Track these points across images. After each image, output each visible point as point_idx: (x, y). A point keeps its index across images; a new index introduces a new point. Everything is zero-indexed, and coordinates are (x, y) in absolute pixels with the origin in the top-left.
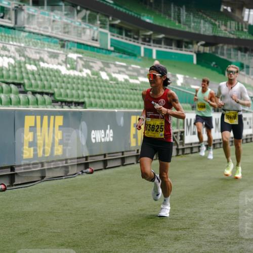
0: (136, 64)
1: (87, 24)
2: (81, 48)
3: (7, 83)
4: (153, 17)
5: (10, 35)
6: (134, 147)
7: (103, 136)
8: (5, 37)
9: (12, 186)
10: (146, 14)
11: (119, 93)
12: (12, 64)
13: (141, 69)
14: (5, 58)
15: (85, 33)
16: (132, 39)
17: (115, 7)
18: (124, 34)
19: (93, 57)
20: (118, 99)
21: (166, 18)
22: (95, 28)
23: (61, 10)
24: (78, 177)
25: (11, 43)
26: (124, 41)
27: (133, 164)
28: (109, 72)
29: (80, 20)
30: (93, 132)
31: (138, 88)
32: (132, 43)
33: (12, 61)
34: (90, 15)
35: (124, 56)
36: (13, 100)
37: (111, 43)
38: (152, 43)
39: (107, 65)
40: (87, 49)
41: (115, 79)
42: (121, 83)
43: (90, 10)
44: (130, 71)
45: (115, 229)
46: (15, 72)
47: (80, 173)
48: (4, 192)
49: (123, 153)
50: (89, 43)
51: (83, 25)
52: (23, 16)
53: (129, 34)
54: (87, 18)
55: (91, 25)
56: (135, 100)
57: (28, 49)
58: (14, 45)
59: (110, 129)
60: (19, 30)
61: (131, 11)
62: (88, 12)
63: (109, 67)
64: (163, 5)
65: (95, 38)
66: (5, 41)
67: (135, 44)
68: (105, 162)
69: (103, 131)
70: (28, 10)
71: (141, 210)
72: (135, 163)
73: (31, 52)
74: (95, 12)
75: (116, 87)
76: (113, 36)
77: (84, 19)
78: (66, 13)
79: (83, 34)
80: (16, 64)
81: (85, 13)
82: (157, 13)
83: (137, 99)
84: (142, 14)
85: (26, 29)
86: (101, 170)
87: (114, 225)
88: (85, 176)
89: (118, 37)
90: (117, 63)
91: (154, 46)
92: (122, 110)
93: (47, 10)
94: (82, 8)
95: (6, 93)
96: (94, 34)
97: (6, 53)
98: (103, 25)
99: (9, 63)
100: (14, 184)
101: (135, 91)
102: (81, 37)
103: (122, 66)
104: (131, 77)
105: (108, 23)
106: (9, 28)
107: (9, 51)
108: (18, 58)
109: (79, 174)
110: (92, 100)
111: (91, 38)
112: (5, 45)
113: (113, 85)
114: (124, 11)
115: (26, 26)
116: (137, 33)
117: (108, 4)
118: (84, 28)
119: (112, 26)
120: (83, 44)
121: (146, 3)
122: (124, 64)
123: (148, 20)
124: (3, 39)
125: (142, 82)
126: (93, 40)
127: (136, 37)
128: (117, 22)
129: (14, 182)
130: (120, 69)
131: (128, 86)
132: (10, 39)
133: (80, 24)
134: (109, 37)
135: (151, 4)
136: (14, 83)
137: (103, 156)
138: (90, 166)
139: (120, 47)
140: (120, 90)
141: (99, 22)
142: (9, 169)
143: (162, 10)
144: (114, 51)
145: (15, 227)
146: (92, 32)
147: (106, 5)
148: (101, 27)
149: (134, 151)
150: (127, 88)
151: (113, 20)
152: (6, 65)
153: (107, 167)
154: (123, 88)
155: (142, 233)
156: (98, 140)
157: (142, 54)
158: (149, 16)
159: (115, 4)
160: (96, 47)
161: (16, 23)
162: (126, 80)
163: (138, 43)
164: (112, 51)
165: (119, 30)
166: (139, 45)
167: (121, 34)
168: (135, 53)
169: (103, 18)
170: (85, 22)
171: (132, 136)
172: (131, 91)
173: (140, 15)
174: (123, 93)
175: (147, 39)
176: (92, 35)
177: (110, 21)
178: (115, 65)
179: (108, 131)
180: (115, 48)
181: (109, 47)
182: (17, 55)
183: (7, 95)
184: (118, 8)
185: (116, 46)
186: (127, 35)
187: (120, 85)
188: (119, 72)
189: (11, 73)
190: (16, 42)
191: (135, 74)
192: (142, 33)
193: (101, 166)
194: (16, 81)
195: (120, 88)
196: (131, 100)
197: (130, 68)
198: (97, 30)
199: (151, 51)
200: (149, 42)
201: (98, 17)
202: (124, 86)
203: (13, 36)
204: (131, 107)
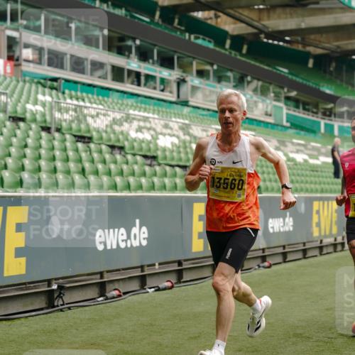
0: (316, 142)
1: (259, 96)
2: (253, 124)
3: (171, 166)
4: (333, 88)
5: (172, 111)
6: (317, 237)
7: (282, 224)
8: (167, 112)
9: (180, 283)
10: (326, 85)
11: (298, 175)
12: (176, 144)
13: (322, 147)
14: (167, 137)
15: (256, 106)
16: (310, 113)
17: (290, 77)
18: (301, 107)
19: (266, 134)
20: (297, 182)
21: (348, 88)
22: (268, 101)
23: (229, 81)
24: (254, 272)
25: (174, 119)
26: (301, 115)
27: (316, 256)
28: (286, 151)
29: (251, 93)
30: (270, 220)
31: (319, 169)
32: (310, 118)
33: (176, 141)
34: (262, 86)
35: (302, 133)
36: (178, 185)
37: (287, 118)
38: (333, 118)
39: (283, 143)
40: (260, 126)
41: (293, 160)
42: (300, 164)
43: (262, 81)
44: (310, 150)
45: (299, 331)
46: (179, 152)
47: (257, 267)
48: (170, 291)
49: (304, 244)
50: (262, 119)
51: (255, 98)
52: (185, 89)
53: (307, 107)
54: (259, 89)
55: (264, 98)
56: (316, 183)
57: (193, 127)
58: (178, 122)
59: (290, 216)
60: (182, 105)
61: (309, 81)
62: (260, 83)
63: (286, 146)
64: (344, 74)
65: (269, 113)
66: (167, 117)
67: (314, 119)
68: (284, 255)
69: (281, 220)
70: (192, 81)
71: (327, 310)
72: (318, 255)
73: (197, 129)
74: (267, 83)
75: (294, 169)
76: (289, 110)
77: (255, 90)
78: (234, 84)
79: (254, 108)
80: (181, 144)
81: (255, 83)
82: (338, 82)
83: (318, 182)
84: (321, 84)
85: (191, 103)
86: (280, 263)
87: (297, 327)
88: (262, 271)
89: (295, 111)
90: (295, 141)
91: (335, 121)
92: (303, 195)
93: (213, 82)
94: (253, 78)
95: (170, 177)
96: (267, 107)
97: (169, 131)
98: (277, 98)
99: (172, 143)
100: (182, 280)
101: (315, 173)
102: (252, 111)
103: (299, 144)
104: (311, 156)
105: (283, 95)
106: (171, 102)
107: (171, 129)
108: (183, 137)
109: (256, 269)
110: (268, 184)
111: (263, 113)
112: (167, 122)
113: (291, 166)
114: (301, 81)
115: (190, 99)
116: (316, 106)
117: (282, 73)
118: (256, 102)
119: (288, 98)
120: (256, 120)
121: (325, 72)
122: (302, 142)
123: (328, 91)
124: (169, 117)
125: (324, 163)
126: (267, 114)
127: (315, 110)
128: (293, 94)
129: (182, 278)
130: (298, 147)
131: (307, 167)
132: (173, 115)
133: (252, 97)
134: (285, 111)
135: (331, 73)
136: (179, 166)
137: (282, 248)
138: (268, 259)
139: (298, 123)
140: (299, 172)
141: (272, 95)
142: (176, 264)
143: (344, 78)
144: (290, 128)
145: (185, 331)
146: (265, 106)
147: (280, 75)
148: (275, 100)
149: (317, 241)
150: (306, 170)
151: (288, 91)
152: (169, 146)
153: (287, 260)
154: (302, 169)
155: (331, 336)
156: (277, 230)
157: (322, 130)
158: (330, 86)
159: (290, 73)
160: (270, 123)
161: (178, 96)
162: (306, 161)
163: (317, 117)
164: (288, 128)
165: (296, 103)
166: (319, 120)
167: (297, 107)
168: (315, 129)
169: (278, 90)
170: (256, 94)
171: (314, 225)
172: (312, 173)
173: (319, 86)
174: (303, 175)
175: (328, 113)
176: (265, 110)
177: (285, 93)
178: (293, 143)
179: (287, 220)
180: (292, 124)
181: (285, 123)
182: (181, 134)
183: (171, 179)
184: (294, 78)
185: (292, 121)
186: (304, 109)
187: (299, 166)
188: (298, 152)
189: (175, 154)
190: (179, 118)
191: (315, 153)
192: (322, 106)
193: (279, 259)
194: (181, 164)
195: (298, 169)
196: (311, 183)
197: (309, 147)
198: (271, 103)
199: (332, 126)
200: (330, 116)
201: (271, 88)
202: (303, 167)
203: (176, 112)
204: (312, 191)
